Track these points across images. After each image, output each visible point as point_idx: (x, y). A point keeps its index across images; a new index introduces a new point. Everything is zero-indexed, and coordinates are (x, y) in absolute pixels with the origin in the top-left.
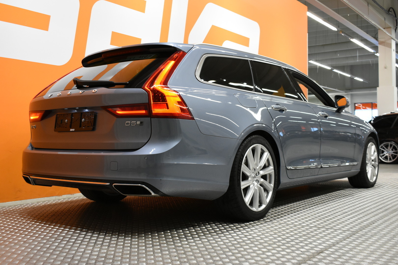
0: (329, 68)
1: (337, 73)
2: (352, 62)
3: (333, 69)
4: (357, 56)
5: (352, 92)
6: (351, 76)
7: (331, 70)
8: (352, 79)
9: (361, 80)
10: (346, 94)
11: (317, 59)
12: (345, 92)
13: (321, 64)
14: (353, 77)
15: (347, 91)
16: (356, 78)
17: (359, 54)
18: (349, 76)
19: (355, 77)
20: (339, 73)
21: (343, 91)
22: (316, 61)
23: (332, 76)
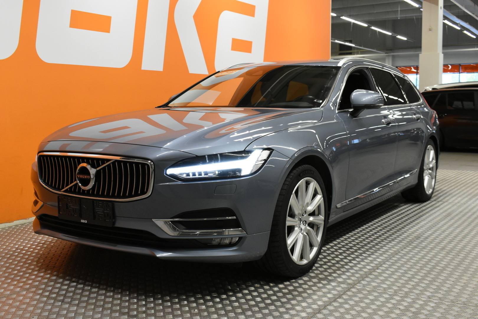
0: (365, 25)
1: (375, 31)
2: (393, 17)
3: (371, 27)
4: (398, 10)
5: (393, 53)
6: (392, 34)
7: (368, 28)
8: (394, 38)
9: (405, 39)
10: (386, 55)
11: (351, 14)
12: (386, 53)
13: (356, 20)
14: (395, 35)
15: (387, 52)
16: (399, 37)
17: (400, 8)
18: (390, 34)
19: (397, 36)
20: (377, 31)
21: (382, 51)
22: (350, 16)
23: (370, 34)
